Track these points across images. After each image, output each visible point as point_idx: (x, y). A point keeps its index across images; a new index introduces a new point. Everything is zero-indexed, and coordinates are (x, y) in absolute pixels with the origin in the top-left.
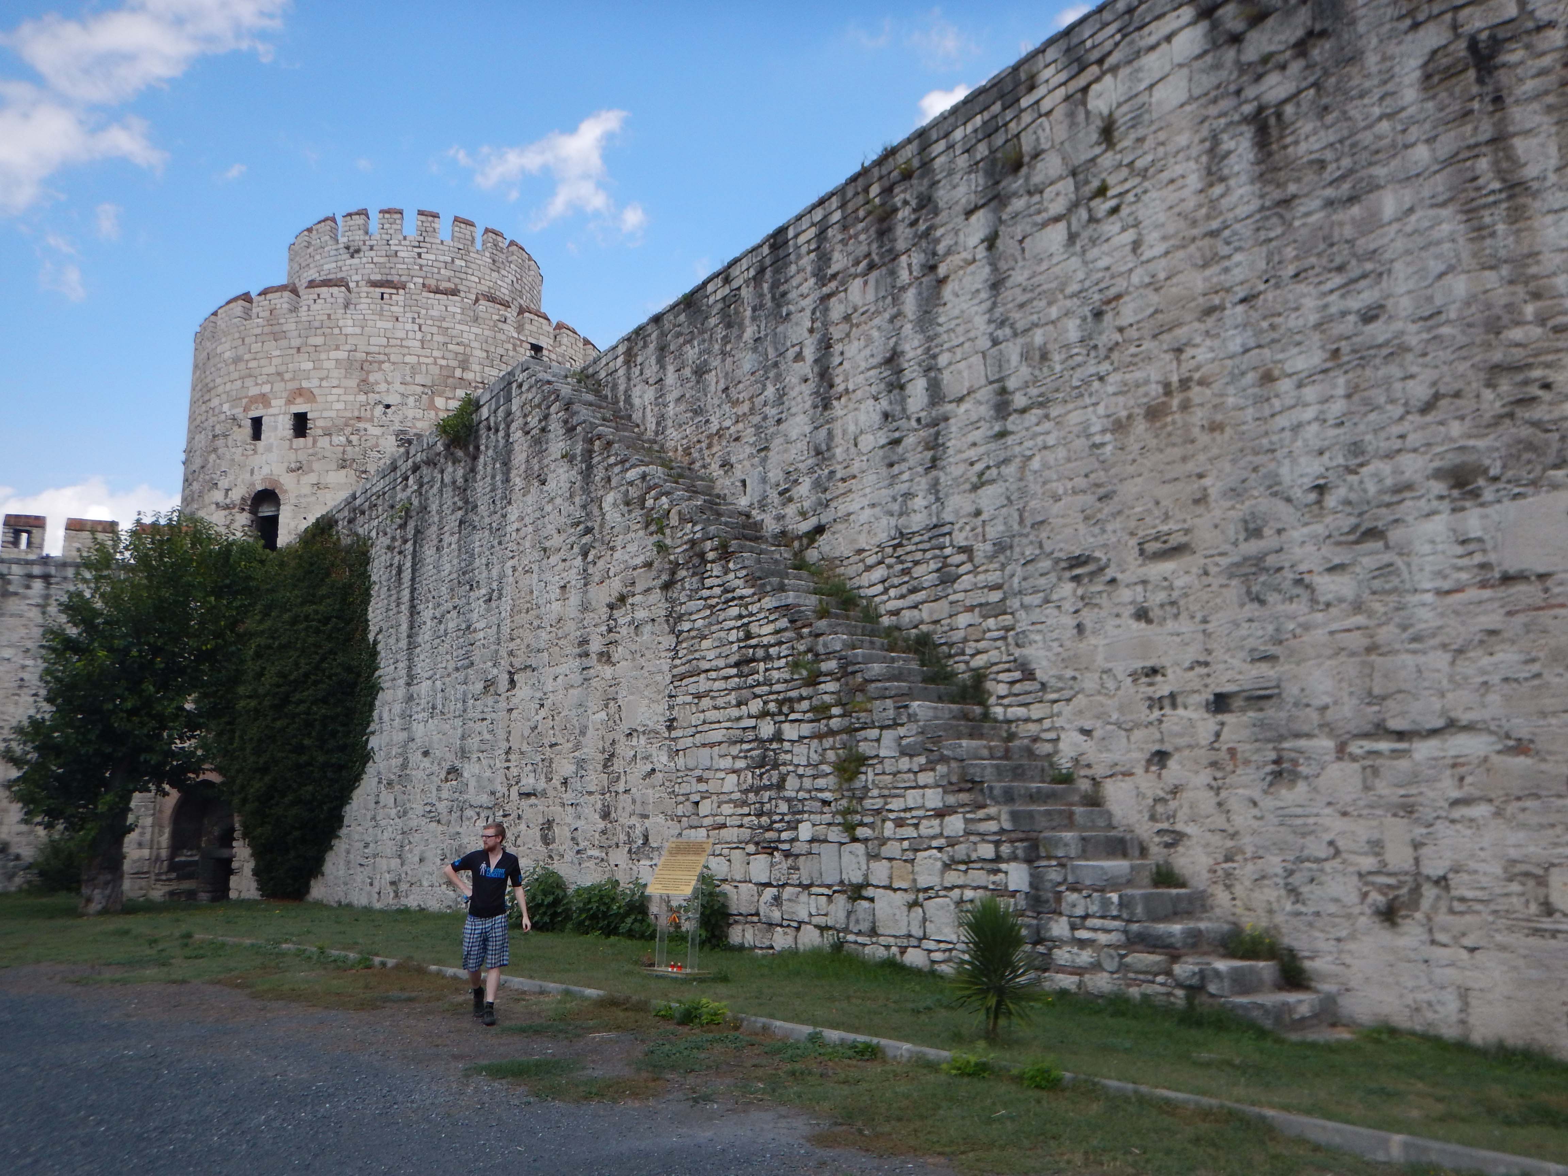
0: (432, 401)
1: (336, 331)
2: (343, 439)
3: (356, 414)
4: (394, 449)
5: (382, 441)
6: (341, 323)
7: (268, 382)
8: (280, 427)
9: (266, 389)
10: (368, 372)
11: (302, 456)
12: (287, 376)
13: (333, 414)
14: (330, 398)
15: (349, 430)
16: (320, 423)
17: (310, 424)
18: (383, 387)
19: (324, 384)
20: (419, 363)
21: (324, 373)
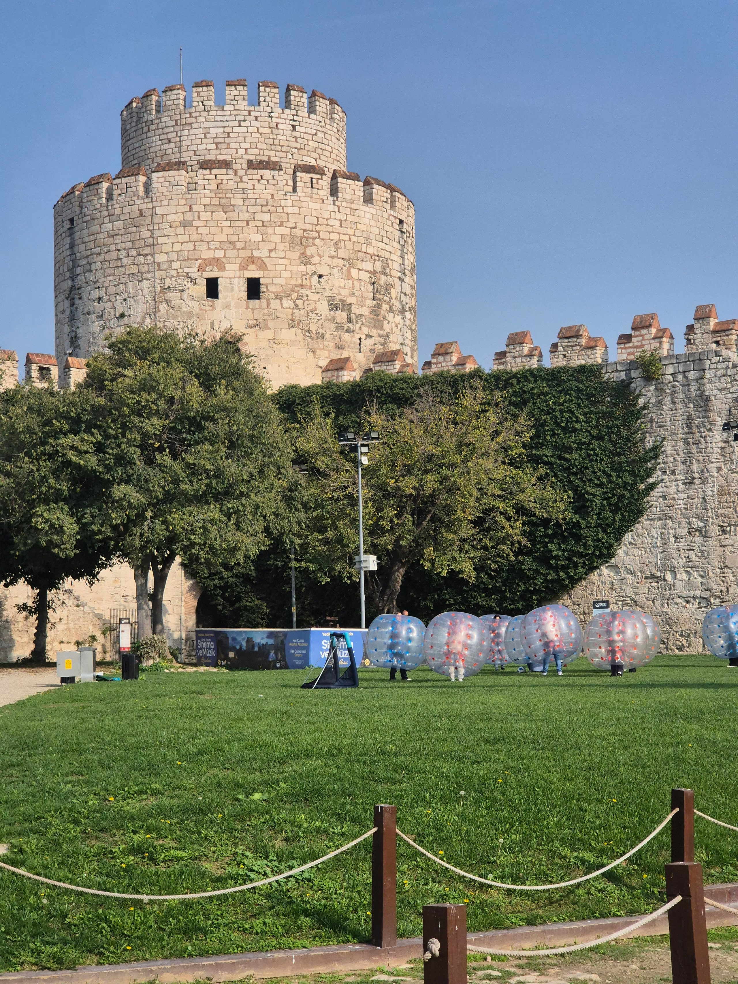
0: (349, 272)
1: (280, 210)
2: (290, 304)
3: (300, 282)
4: (328, 312)
5: (318, 305)
6: (283, 203)
7: (220, 248)
8: (236, 289)
9: (220, 254)
10: (306, 247)
11: (259, 316)
12: (239, 245)
13: (282, 281)
14: (279, 268)
15: (294, 296)
16: (272, 288)
17: (263, 289)
18: (316, 260)
19: (273, 254)
20: (340, 240)
21: (272, 246)
